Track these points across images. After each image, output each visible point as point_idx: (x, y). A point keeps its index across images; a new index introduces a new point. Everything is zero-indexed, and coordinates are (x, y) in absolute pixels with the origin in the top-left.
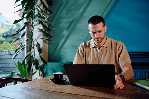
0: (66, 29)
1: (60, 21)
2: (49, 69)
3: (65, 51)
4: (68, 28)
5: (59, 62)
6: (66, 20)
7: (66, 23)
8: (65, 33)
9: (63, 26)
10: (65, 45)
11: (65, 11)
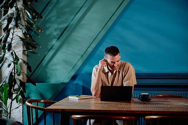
0: (55, 38)
1: (47, 26)
2: (32, 92)
3: (54, 67)
4: (59, 37)
5: (44, 82)
6: (55, 26)
7: (56, 30)
8: (55, 43)
9: (52, 33)
10: (55, 60)
11: (54, 13)
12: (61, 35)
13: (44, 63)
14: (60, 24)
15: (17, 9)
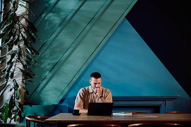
0: (48, 70)
1: (42, 61)
2: (28, 113)
3: (47, 93)
4: (51, 70)
5: (38, 105)
6: (49, 61)
7: (49, 64)
8: (48, 74)
9: (46, 66)
10: (47, 87)
11: (48, 52)
12: (53, 68)
13: (39, 89)
14: (51, 60)
15: (19, 47)
